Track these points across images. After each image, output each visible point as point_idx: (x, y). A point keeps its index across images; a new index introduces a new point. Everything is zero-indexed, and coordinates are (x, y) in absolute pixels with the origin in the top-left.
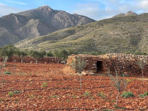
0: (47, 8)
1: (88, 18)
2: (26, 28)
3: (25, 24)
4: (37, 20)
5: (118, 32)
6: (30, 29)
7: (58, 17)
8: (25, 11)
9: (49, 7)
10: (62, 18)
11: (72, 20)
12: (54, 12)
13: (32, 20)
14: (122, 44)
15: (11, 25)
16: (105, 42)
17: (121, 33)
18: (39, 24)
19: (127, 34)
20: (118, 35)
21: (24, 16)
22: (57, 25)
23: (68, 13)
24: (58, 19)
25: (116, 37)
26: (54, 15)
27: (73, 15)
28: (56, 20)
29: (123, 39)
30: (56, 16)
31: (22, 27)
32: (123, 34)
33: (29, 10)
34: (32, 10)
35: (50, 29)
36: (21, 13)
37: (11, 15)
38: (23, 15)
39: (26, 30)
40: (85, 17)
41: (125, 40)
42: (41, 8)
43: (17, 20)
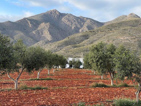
0: (55, 11)
1: (93, 20)
2: (38, 31)
3: (37, 27)
4: (48, 24)
5: (127, 37)
6: (42, 32)
7: (66, 20)
8: (36, 15)
9: (57, 11)
10: (70, 21)
11: (78, 23)
12: (62, 15)
13: (43, 24)
14: (132, 47)
15: (25, 29)
16: (118, 46)
17: (130, 38)
18: (49, 27)
19: (135, 39)
20: (127, 40)
21: (36, 20)
22: (65, 27)
23: (74, 16)
24: (66, 22)
25: (126, 41)
26: (62, 18)
27: (79, 18)
28: (64, 23)
29: (132, 44)
30: (63, 19)
31: (35, 30)
32: (132, 39)
33: (39, 14)
34: (42, 14)
35: (60, 31)
36: (32, 17)
37: (25, 19)
38: (34, 18)
39: (39, 33)
40: (90, 19)
41: (134, 44)
42: (50, 12)
43: (30, 24)
